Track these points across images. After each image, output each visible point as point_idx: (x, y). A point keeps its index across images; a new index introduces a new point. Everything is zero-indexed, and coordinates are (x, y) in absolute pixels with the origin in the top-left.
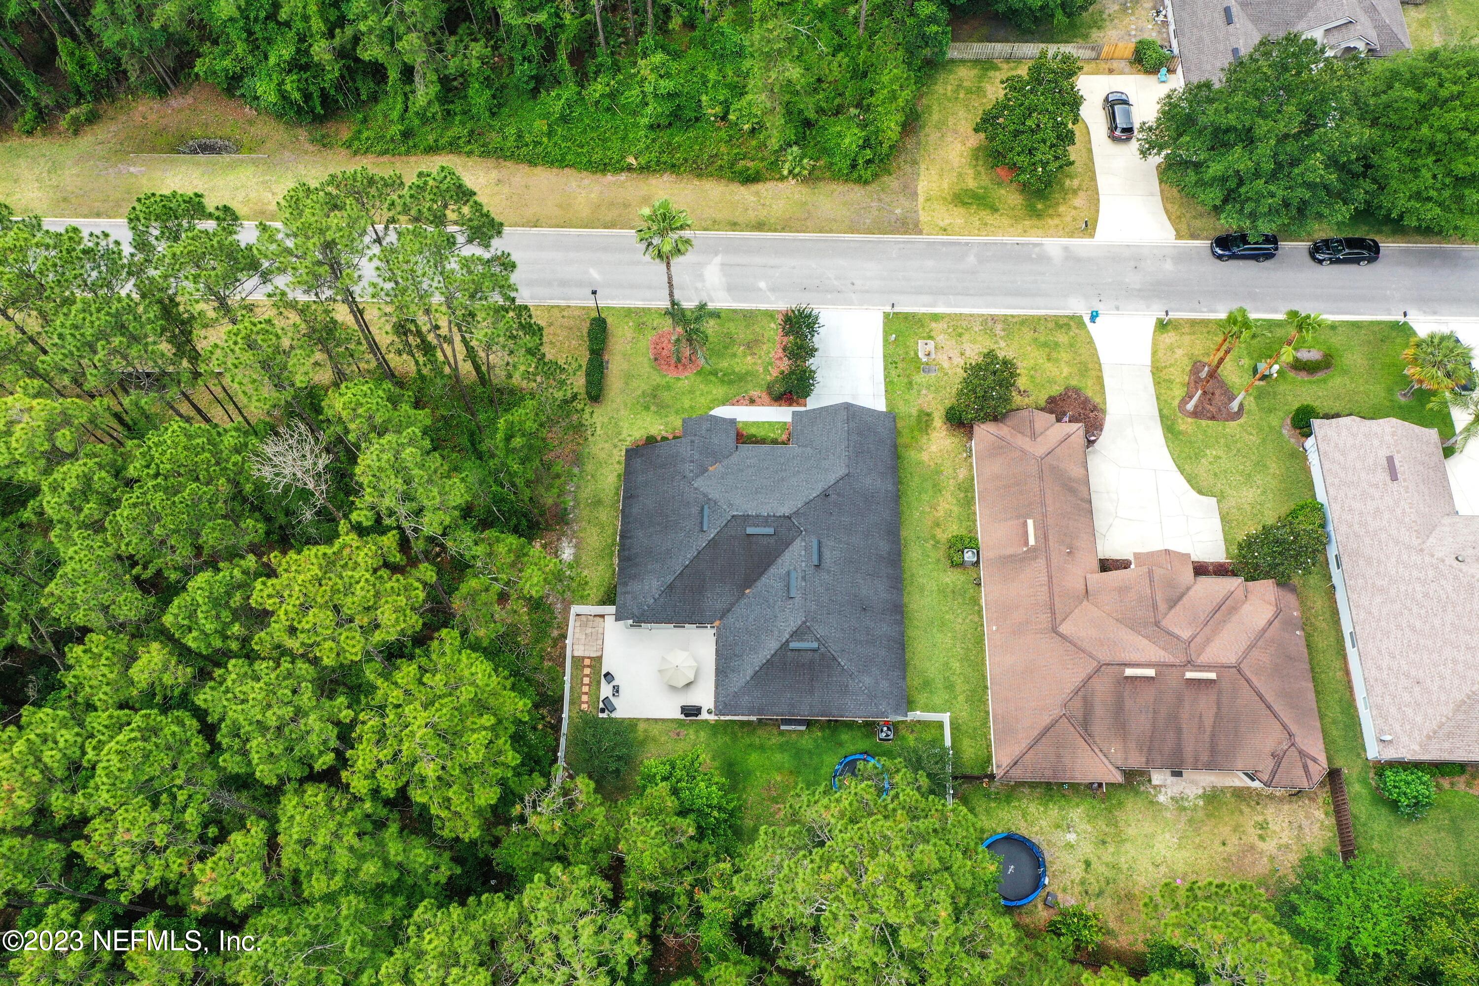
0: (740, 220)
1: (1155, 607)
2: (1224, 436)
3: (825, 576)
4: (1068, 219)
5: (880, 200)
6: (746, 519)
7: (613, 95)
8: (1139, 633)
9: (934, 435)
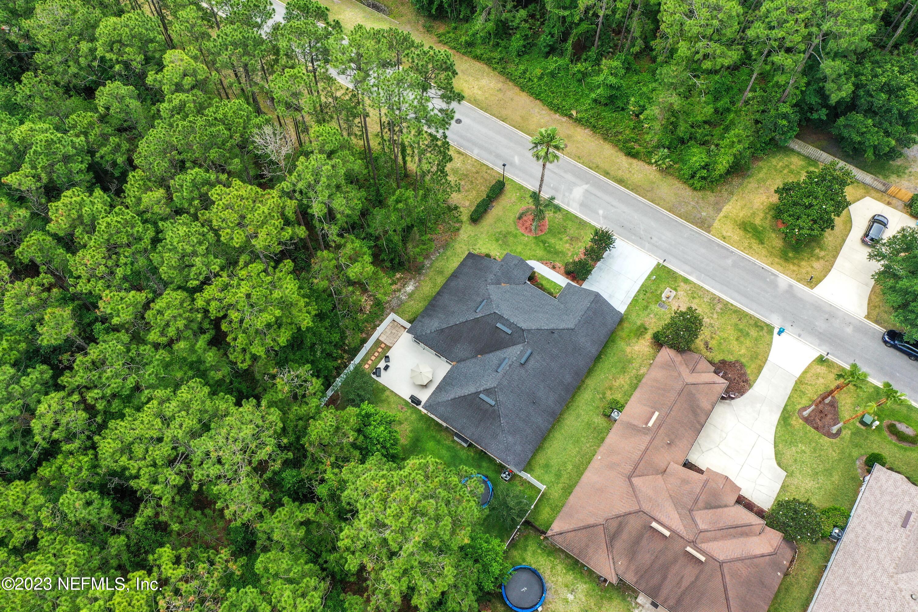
0: (612, 173)
1: (696, 501)
2: (817, 443)
3: (523, 371)
4: (804, 271)
5: (697, 203)
6: (500, 318)
7: (585, 75)
8: (677, 509)
9: (642, 341)
